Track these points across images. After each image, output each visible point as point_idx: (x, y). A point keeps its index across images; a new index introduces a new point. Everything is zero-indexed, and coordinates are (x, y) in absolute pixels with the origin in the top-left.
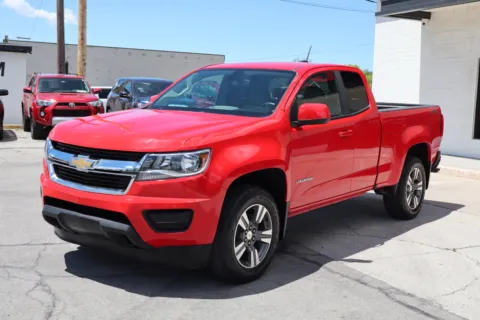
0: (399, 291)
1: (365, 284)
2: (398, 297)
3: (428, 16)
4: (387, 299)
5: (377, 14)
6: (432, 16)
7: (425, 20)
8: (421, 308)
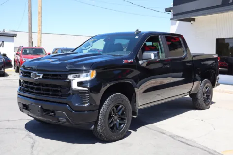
0: (177, 136)
1: (164, 134)
2: (177, 138)
3: (194, 20)
4: (172, 139)
5: (171, 19)
6: (195, 20)
7: (192, 22)
8: (187, 142)
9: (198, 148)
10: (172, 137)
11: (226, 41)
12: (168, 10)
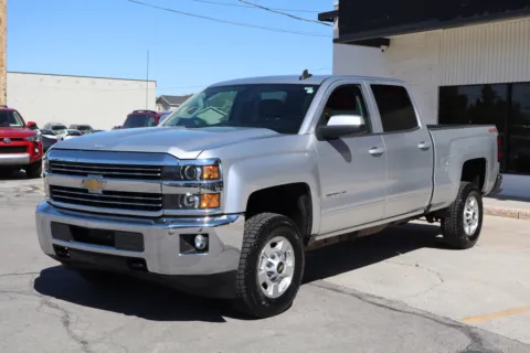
0: (368, 295)
1: (339, 291)
2: (370, 299)
3: (387, 43)
5: (335, 41)
6: (391, 43)
7: (384, 47)
9: (414, 313)
10: (359, 297)
11: (460, 92)
12: (324, 17)
